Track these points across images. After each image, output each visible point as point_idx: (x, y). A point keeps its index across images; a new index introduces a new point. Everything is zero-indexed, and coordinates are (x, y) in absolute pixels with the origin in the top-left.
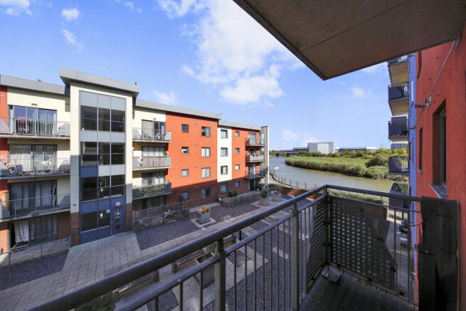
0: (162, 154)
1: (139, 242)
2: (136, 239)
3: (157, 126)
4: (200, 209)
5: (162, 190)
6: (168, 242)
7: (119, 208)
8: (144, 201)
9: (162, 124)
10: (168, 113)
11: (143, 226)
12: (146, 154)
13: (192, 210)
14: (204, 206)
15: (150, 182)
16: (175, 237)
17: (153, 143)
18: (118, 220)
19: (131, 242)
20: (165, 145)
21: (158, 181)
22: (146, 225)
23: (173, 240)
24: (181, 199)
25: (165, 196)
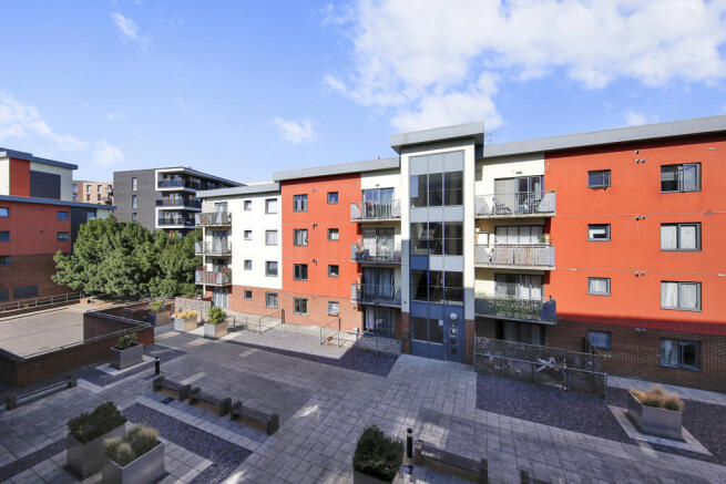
0: (535, 240)
1: (478, 391)
2: (475, 383)
3: (525, 186)
4: (641, 390)
5: (534, 313)
6: (531, 424)
7: (455, 322)
8: (500, 324)
9: (535, 179)
10: (549, 155)
11: (492, 366)
12: (502, 240)
13: (613, 381)
14: (658, 386)
15: (511, 292)
16: (550, 422)
17: (517, 219)
18: (453, 341)
19: (467, 384)
20: (543, 223)
21: (526, 293)
22: (497, 367)
23: (545, 427)
24: (585, 345)
25: (543, 327)
